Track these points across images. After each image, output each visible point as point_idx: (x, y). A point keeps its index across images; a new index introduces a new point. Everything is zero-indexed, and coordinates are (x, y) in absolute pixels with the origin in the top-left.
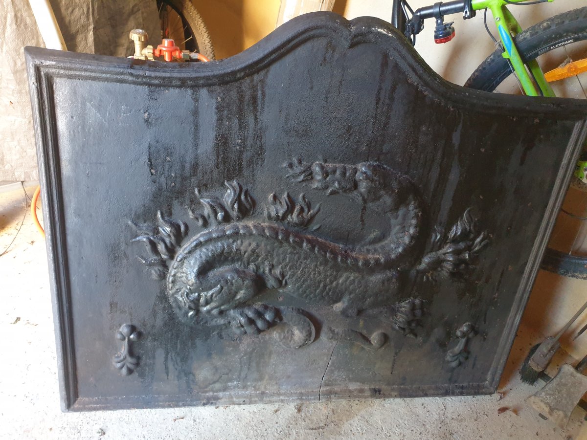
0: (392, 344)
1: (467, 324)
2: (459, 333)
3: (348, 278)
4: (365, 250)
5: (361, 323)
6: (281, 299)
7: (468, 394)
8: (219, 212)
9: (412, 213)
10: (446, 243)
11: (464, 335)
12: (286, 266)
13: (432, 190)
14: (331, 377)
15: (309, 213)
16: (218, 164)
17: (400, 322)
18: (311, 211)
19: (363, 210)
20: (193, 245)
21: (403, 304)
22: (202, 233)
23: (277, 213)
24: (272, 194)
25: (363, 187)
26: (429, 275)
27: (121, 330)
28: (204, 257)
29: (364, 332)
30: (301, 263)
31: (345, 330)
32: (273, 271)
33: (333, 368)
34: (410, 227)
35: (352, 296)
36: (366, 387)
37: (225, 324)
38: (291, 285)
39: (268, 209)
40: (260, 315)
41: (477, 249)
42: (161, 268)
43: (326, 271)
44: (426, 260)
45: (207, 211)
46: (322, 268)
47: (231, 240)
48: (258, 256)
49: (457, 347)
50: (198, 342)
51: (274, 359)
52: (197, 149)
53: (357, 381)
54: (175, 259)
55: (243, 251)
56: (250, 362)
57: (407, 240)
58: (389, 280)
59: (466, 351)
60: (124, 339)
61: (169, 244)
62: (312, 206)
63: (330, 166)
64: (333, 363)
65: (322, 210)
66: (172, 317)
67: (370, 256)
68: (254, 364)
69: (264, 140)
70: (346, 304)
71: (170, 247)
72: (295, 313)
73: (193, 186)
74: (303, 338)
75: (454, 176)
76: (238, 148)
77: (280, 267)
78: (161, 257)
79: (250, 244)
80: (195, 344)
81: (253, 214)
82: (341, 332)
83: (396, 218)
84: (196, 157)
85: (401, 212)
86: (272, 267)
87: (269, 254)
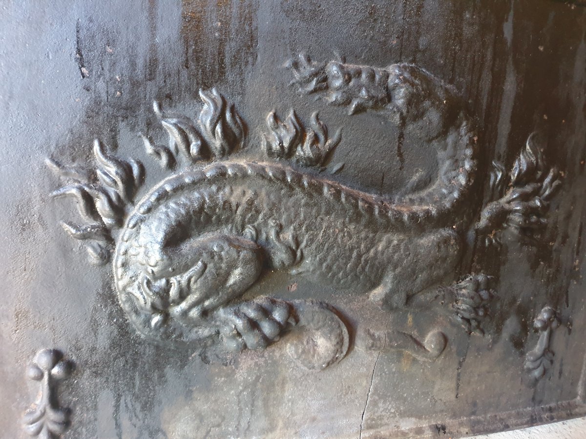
0: (454, 348)
1: (546, 308)
2: (538, 324)
3: (390, 242)
4: (408, 200)
5: (410, 318)
6: (294, 288)
7: (560, 419)
8: (193, 140)
9: (465, 140)
10: (508, 188)
11: (546, 325)
12: (300, 225)
13: (484, 107)
14: (374, 413)
15: (327, 144)
16: (187, 60)
17: (464, 310)
18: (329, 141)
19: (400, 138)
20: (153, 199)
21: (463, 284)
22: (167, 179)
23: (281, 142)
24: (271, 113)
25: (400, 98)
26: (492, 237)
27: (35, 360)
28: (173, 216)
29: (415, 333)
30: (322, 219)
31: (388, 333)
32: (281, 236)
33: (377, 398)
34: (464, 160)
35: (398, 270)
36: (425, 424)
37: (210, 336)
38: (310, 259)
39: (267, 138)
40: (266, 313)
41: (547, 193)
42: (102, 243)
43: (359, 232)
44: (486, 214)
45: (174, 139)
46: (352, 227)
47: (214, 188)
48: (258, 212)
49: (538, 346)
50: (169, 371)
51: (289, 392)
52: (153, 36)
53: (412, 416)
54: (126, 226)
55: (234, 204)
56: (253, 401)
57: (462, 180)
58: (446, 241)
59: (548, 350)
60: (40, 377)
61: (114, 198)
62: (330, 134)
63: (351, 67)
64: (376, 389)
65: (344, 140)
66: (124, 329)
67: (415, 208)
68: (259, 403)
69: (254, 23)
70: (389, 286)
71: (117, 203)
72: (316, 308)
73: (150, 99)
74: (333, 348)
75: (510, 86)
76: (217, 34)
77: (292, 227)
78: (103, 223)
79: (244, 193)
80: (164, 376)
81: (244, 146)
82: (383, 336)
83: (445, 149)
84: (153, 48)
85: (450, 139)
86: (280, 229)
87: (274, 208)
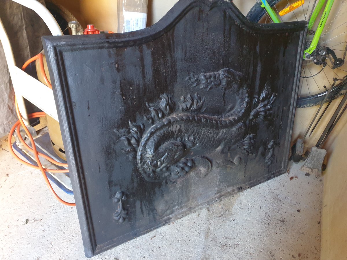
0: (243, 161)
1: (272, 141)
2: (269, 147)
3: (223, 132)
4: (227, 116)
5: (229, 154)
6: (192, 153)
7: (277, 176)
8: (159, 112)
9: (245, 91)
10: (259, 103)
11: (272, 146)
12: (195, 133)
13: (251, 77)
14: (219, 188)
15: (201, 103)
16: (155, 86)
17: (247, 148)
18: (201, 102)
19: (224, 95)
20: (149, 135)
21: (245, 139)
22: (152, 127)
23: (187, 106)
24: (183, 97)
25: (224, 83)
26: (254, 121)
27: (116, 196)
28: (156, 139)
29: (231, 159)
30: (202, 130)
31: (222, 161)
32: (189, 138)
33: (220, 183)
34: (245, 98)
35: (226, 140)
36: (235, 188)
37: (168, 175)
38: (199, 143)
39: (182, 106)
40: (185, 164)
41: (272, 102)
42: (133, 153)
43: (214, 131)
44: (252, 113)
45: (153, 114)
46: (211, 130)
47: (167, 127)
48: (182, 132)
49: (269, 154)
50: (156, 190)
51: (193, 187)
52: (144, 80)
53: (231, 186)
54: (140, 146)
55: (174, 131)
56: (182, 193)
57: (245, 105)
58: (240, 127)
59: (273, 155)
60: (119, 201)
61: (136, 138)
62: (202, 98)
63: (208, 74)
64: (219, 180)
65: (206, 100)
66: (142, 179)
67: (230, 118)
68: (184, 193)
69: (176, 67)
70: (223, 146)
71: (137, 139)
72: (200, 158)
73: (145, 102)
74: (207, 170)
75: (259, 68)
76: (164, 74)
77: (193, 135)
78: (133, 147)
79: (177, 127)
80: (155, 191)
81: (174, 110)
82: (221, 162)
83: (238, 95)
84: (145, 84)
85: (240, 92)
86: (189, 136)
87: (187, 130)
